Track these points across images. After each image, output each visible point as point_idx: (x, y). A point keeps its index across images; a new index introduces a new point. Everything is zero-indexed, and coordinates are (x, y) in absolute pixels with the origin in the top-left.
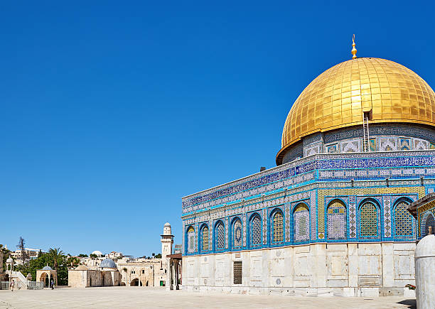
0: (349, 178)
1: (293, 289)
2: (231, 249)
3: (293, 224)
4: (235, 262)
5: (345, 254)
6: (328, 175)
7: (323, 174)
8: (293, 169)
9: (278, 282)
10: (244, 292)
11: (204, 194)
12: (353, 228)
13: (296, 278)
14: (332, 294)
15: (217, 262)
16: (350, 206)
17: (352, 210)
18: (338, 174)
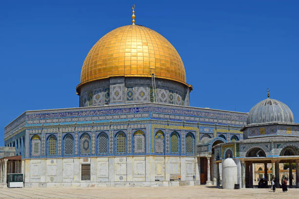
0: (166, 119)
1: (133, 183)
2: (79, 155)
3: (133, 142)
4: (82, 165)
5: (163, 162)
6: (156, 116)
7: (154, 115)
8: (134, 108)
9: (121, 178)
10: (93, 186)
11: (53, 112)
12: (167, 148)
13: (135, 176)
14: (157, 185)
15: (64, 164)
16: (167, 135)
17: (167, 137)
18: (162, 116)
